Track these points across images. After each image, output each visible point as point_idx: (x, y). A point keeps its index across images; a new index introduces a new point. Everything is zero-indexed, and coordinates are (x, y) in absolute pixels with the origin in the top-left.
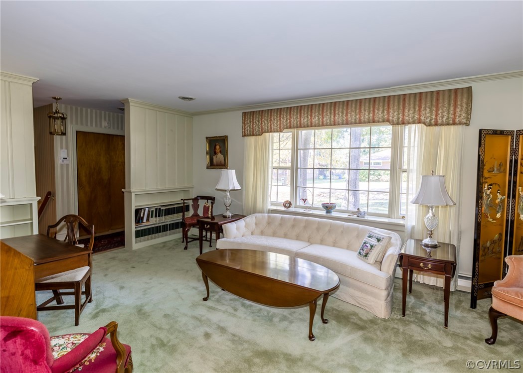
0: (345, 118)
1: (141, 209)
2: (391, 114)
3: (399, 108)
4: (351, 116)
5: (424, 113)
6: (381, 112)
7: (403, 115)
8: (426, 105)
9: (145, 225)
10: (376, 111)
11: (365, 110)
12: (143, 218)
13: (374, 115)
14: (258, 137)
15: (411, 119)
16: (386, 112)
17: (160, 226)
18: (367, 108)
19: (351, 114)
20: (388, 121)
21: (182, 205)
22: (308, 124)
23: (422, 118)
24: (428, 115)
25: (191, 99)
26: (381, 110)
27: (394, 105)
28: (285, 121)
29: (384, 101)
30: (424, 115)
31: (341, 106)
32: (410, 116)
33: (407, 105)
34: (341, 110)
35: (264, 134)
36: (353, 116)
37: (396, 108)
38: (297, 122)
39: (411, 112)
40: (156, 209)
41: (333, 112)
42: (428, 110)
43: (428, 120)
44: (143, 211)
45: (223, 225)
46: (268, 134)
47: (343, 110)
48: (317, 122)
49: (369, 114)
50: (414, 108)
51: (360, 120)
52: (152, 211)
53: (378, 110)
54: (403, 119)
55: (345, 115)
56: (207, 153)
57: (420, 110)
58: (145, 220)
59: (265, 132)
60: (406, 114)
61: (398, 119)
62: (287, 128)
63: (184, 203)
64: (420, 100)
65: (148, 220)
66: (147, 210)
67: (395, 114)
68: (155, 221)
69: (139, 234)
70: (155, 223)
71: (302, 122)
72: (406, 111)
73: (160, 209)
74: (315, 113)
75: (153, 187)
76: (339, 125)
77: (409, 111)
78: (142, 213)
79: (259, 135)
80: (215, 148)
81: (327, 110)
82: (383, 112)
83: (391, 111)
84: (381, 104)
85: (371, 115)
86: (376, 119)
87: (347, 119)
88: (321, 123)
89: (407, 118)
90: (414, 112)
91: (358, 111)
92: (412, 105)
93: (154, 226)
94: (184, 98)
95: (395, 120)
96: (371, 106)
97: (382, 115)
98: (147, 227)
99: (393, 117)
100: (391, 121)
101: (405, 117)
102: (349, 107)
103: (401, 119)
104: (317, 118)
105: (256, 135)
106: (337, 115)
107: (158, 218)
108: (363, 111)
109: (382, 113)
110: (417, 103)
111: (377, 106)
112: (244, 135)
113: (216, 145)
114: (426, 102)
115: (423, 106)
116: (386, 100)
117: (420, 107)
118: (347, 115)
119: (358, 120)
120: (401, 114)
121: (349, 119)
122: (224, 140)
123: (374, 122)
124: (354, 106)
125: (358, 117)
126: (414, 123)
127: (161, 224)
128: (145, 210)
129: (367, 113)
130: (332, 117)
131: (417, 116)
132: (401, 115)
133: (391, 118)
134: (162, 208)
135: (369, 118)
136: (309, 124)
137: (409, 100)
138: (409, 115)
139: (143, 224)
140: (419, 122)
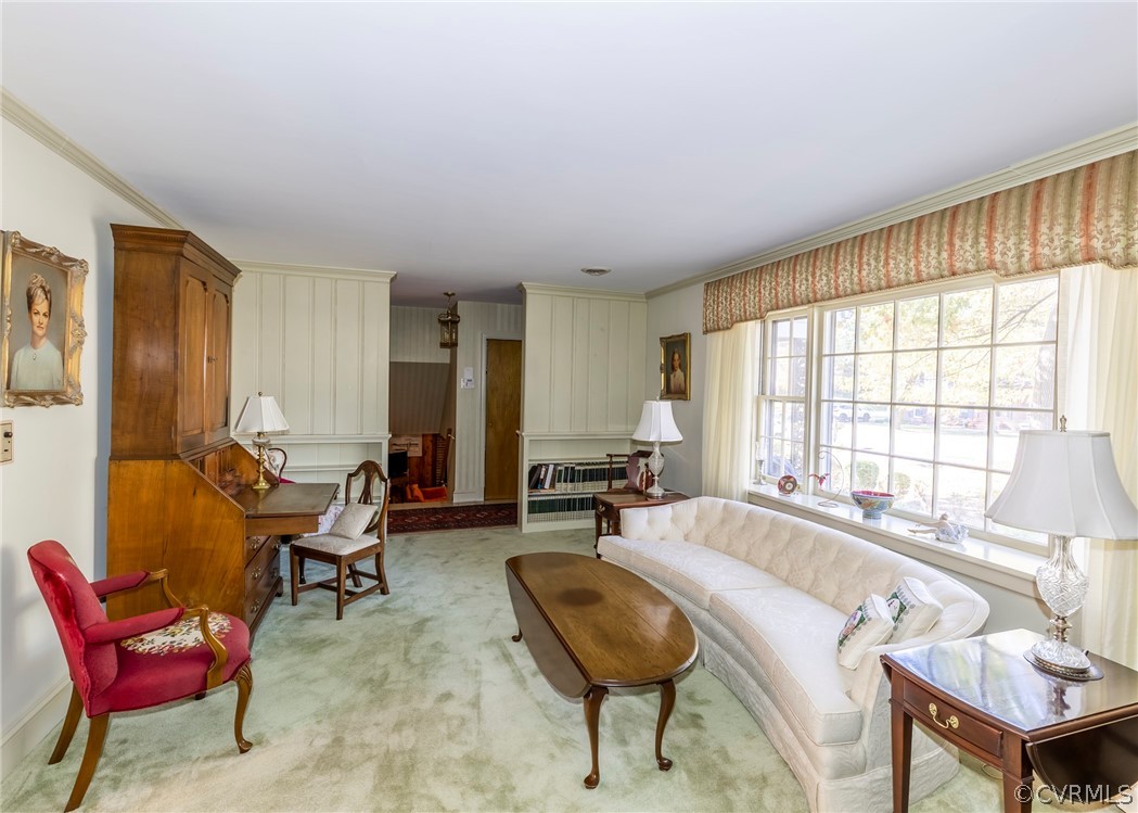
0: (884, 271)
1: (541, 465)
2: (996, 244)
3: (1020, 226)
4: (897, 266)
5: (1100, 225)
6: (970, 243)
7: (1035, 243)
8: (1107, 199)
9: (547, 493)
10: (957, 243)
11: (929, 246)
12: (543, 481)
13: (951, 256)
14: (727, 332)
15: (1058, 252)
16: (983, 241)
17: (575, 499)
18: (934, 238)
19: (895, 259)
20: (992, 266)
21: (608, 466)
22: (808, 296)
23: (1097, 244)
24: (1117, 231)
25: (602, 271)
26: (970, 237)
27: (1006, 218)
28: (767, 293)
29: (979, 211)
30: (1101, 233)
31: (875, 242)
32: (1056, 243)
33: (1045, 210)
34: (873, 252)
35: (736, 325)
36: (901, 265)
37: (1011, 224)
38: (788, 295)
39: (1059, 229)
40: (566, 468)
41: (856, 259)
42: (1116, 215)
43: (1118, 248)
44: (544, 469)
45: (621, 511)
46: (743, 325)
47: (878, 252)
48: (825, 289)
49: (939, 254)
50: (1069, 216)
51: (918, 273)
52: (560, 471)
53: (962, 239)
54: (1034, 255)
55: (882, 263)
56: (661, 369)
57: (1087, 220)
58: (547, 485)
59: (737, 322)
60: (1043, 239)
61: (1020, 257)
62: (772, 310)
63: (611, 463)
64: (1090, 187)
65: (552, 485)
66: (551, 467)
67: (1010, 243)
68: (565, 489)
69: (535, 508)
70: (564, 492)
71: (797, 293)
72: (1044, 228)
73: (573, 468)
74: (821, 269)
75: (562, 429)
76: (871, 291)
77: (1051, 228)
78: (543, 473)
79: (728, 328)
80: (673, 359)
81: (845, 257)
82: (976, 241)
83: (999, 236)
84: (970, 221)
85: (945, 255)
86: (958, 265)
87: (887, 275)
88: (833, 291)
89: (1046, 251)
90: (1068, 231)
91: (912, 248)
92: (1061, 210)
93: (562, 497)
94: (590, 271)
95: (1009, 261)
96: (945, 230)
97: (973, 251)
98: (547, 498)
99: (1003, 254)
100: (999, 265)
101: (1040, 250)
102: (893, 241)
103: (1027, 256)
104: (824, 278)
105: (724, 329)
106: (865, 267)
107: (570, 485)
108: (924, 248)
109: (972, 247)
110: (1079, 198)
111: (958, 229)
112: (706, 332)
113: (674, 354)
114: (1109, 188)
115: (1098, 204)
116: (986, 206)
117: (1088, 210)
118: (887, 263)
119: (912, 273)
120: (1027, 242)
121: (893, 274)
122: (684, 342)
123: (954, 274)
124: (903, 236)
125: (912, 264)
126: (1070, 262)
127: (576, 496)
128: (547, 465)
129: (933, 253)
130: (856, 271)
131: (1077, 241)
132: (1026, 246)
133: (997, 257)
134: (577, 468)
135: (940, 263)
136: (811, 295)
137: (1054, 196)
138: (1052, 240)
139: (543, 492)
140: (1089, 259)
